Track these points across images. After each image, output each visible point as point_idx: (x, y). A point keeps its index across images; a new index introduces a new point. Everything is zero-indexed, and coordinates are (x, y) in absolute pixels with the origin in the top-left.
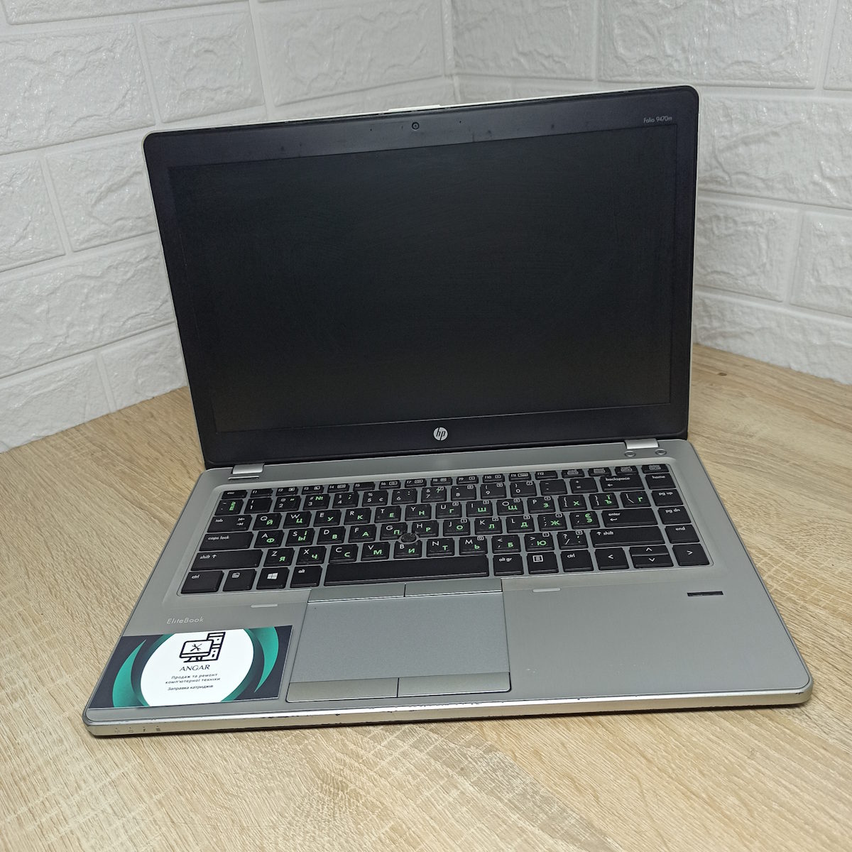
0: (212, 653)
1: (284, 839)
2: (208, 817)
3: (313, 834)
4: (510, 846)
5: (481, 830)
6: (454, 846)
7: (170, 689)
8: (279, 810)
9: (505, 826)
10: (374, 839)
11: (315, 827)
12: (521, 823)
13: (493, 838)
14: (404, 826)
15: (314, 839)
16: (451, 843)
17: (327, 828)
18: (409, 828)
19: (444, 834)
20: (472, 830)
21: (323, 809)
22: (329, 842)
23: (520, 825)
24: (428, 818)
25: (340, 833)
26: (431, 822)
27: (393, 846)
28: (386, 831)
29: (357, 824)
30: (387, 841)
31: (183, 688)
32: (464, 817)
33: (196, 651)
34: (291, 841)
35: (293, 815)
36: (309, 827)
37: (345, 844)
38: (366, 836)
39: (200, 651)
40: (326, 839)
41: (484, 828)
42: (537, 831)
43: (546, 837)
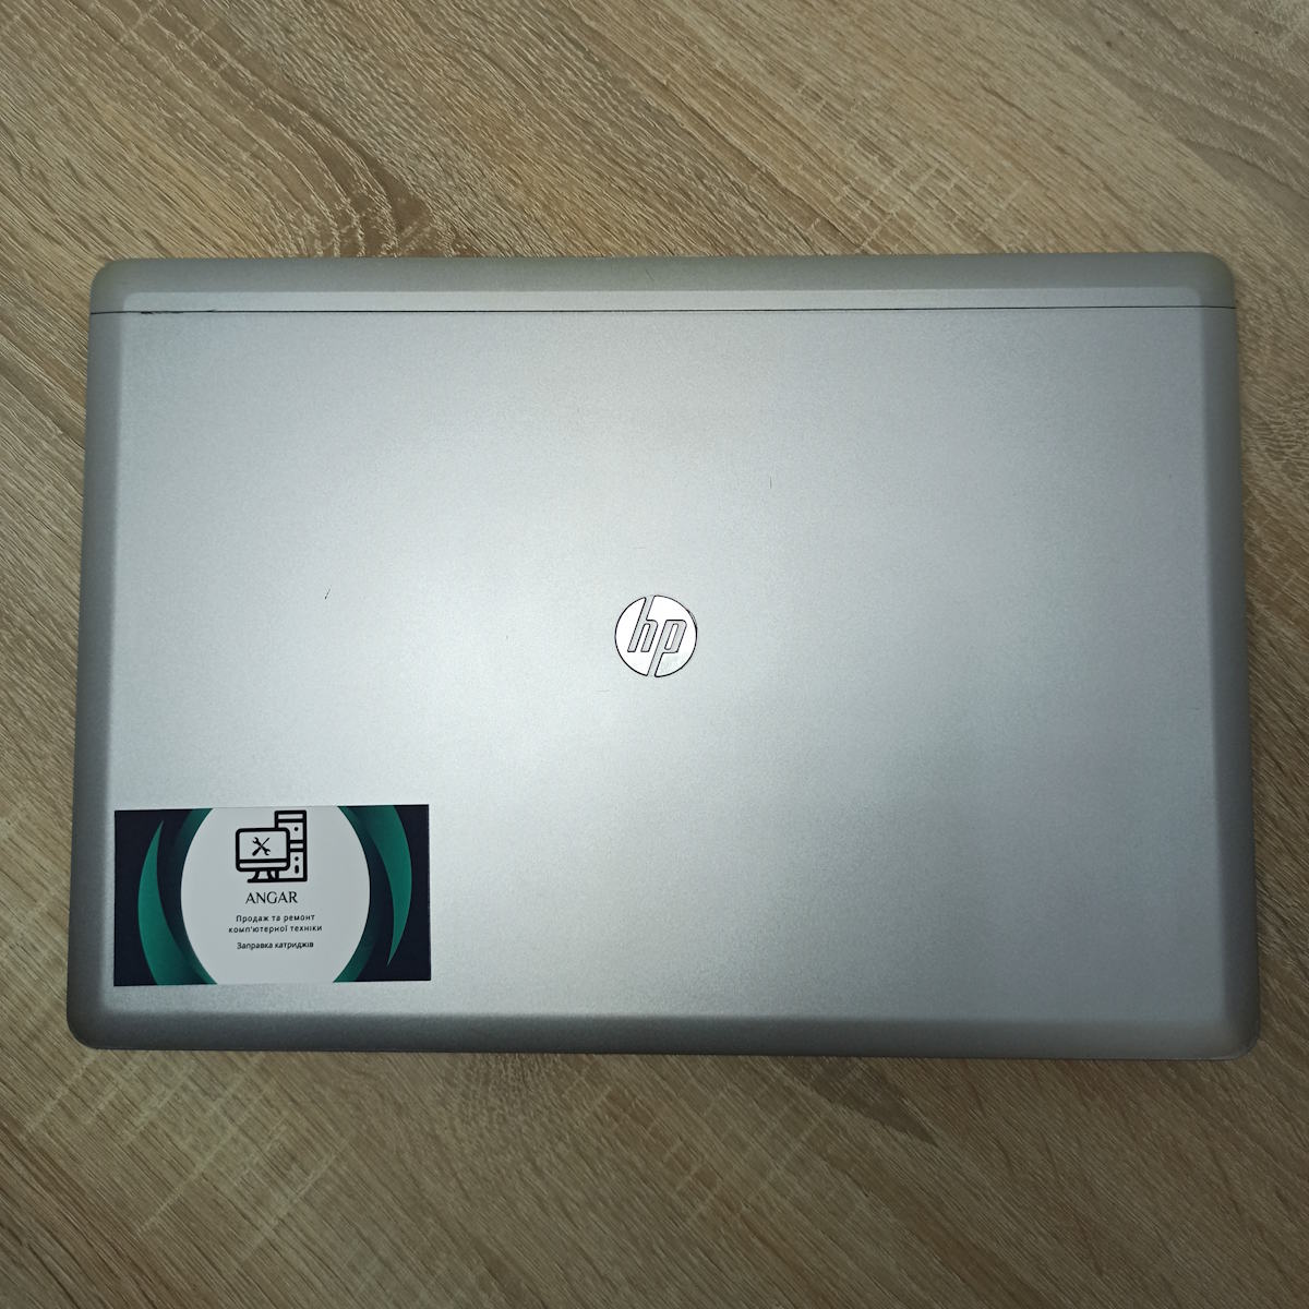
0: (293, 863)
1: (463, 1121)
2: (343, 1091)
3: (501, 1112)
4: (773, 1118)
5: (734, 1094)
6: (700, 1121)
7: (242, 946)
8: (444, 1075)
9: (765, 1086)
10: (587, 1114)
11: (501, 1100)
12: (788, 1081)
13: (751, 1105)
14: (627, 1093)
15: (504, 1119)
16: (695, 1117)
17: (518, 1101)
18: (634, 1096)
19: (683, 1102)
20: (722, 1094)
21: (506, 1070)
22: (526, 1122)
23: (786, 1084)
24: (658, 1078)
25: (539, 1107)
26: (663, 1083)
27: (616, 1125)
28: (602, 1102)
29: (559, 1091)
30: (607, 1117)
31: (263, 946)
32: (709, 1074)
33: (261, 855)
34: (473, 1123)
35: (466, 1082)
36: (494, 1101)
37: (550, 1126)
38: (576, 1111)
39: (271, 856)
40: (521, 1117)
41: (738, 1091)
42: (811, 1093)
43: (823, 1101)
